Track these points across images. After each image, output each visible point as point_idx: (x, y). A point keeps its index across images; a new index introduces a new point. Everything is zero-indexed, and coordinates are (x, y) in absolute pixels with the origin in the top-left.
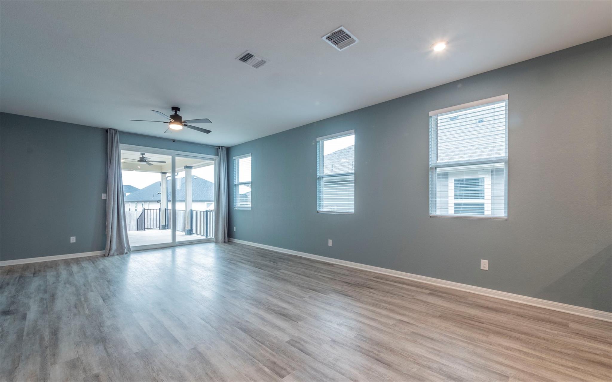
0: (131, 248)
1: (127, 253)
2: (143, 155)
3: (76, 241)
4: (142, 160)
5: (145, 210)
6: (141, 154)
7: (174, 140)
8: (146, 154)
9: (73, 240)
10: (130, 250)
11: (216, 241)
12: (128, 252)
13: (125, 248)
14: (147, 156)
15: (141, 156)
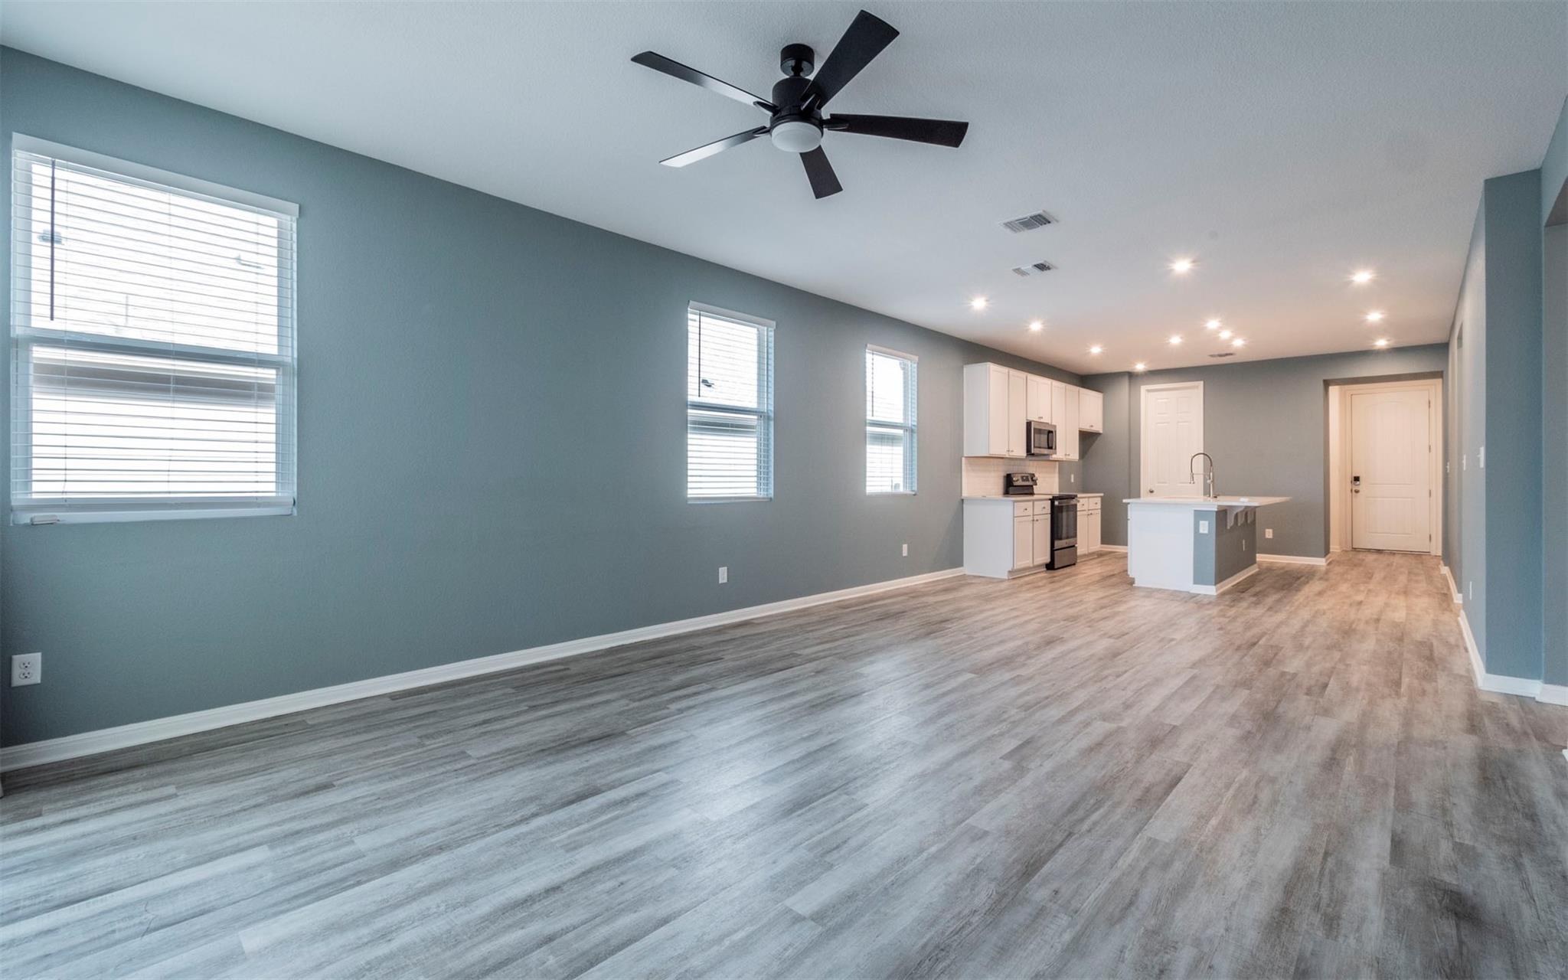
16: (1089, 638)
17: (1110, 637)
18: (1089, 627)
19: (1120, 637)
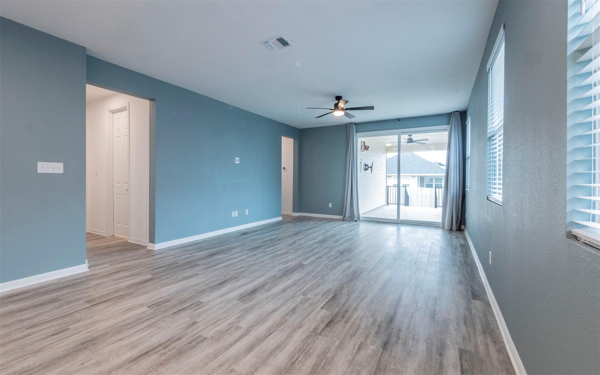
0: (360, 218)
1: (355, 221)
2: (410, 136)
3: (332, 207)
4: (410, 141)
5: (389, 187)
6: (409, 136)
7: (399, 119)
8: (413, 135)
9: (330, 205)
10: (360, 219)
11: (443, 228)
12: (357, 220)
13: (355, 217)
14: (415, 137)
15: (409, 137)
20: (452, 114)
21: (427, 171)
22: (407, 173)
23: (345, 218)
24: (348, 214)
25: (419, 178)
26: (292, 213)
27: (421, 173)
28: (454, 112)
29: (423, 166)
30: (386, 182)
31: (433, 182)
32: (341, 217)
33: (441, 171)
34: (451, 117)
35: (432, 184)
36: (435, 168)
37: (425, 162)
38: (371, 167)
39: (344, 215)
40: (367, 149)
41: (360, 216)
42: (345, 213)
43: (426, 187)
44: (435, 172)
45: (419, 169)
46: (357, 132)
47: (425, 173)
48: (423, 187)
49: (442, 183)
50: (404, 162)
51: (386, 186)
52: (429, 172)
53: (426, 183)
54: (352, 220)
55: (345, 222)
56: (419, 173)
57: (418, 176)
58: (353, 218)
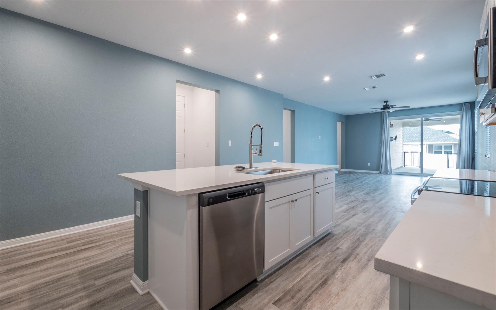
4: (427, 120)
5: (405, 153)
7: (422, 108)
9: (369, 164)
10: (392, 173)
12: (390, 174)
13: (389, 171)
16: (357, 195)
17: (351, 195)
18: (357, 198)
19: (348, 195)
20: (464, 104)
21: (436, 139)
22: (415, 142)
23: (382, 172)
24: (383, 169)
25: (428, 146)
26: (340, 170)
27: (430, 141)
28: (465, 103)
29: (431, 135)
30: (403, 150)
31: (442, 149)
32: (378, 172)
33: (451, 139)
34: (462, 106)
35: (441, 151)
36: (444, 137)
37: (434, 131)
38: (395, 139)
39: (380, 170)
40: (392, 127)
41: (393, 171)
42: (381, 169)
43: (435, 153)
44: (444, 141)
45: (428, 138)
46: (389, 117)
47: (434, 141)
48: (432, 153)
49: (452, 150)
50: (412, 132)
51: (403, 152)
52: (438, 140)
53: (435, 150)
54: (387, 174)
55: (382, 175)
56: (427, 141)
57: (426, 144)
58: (387, 172)
